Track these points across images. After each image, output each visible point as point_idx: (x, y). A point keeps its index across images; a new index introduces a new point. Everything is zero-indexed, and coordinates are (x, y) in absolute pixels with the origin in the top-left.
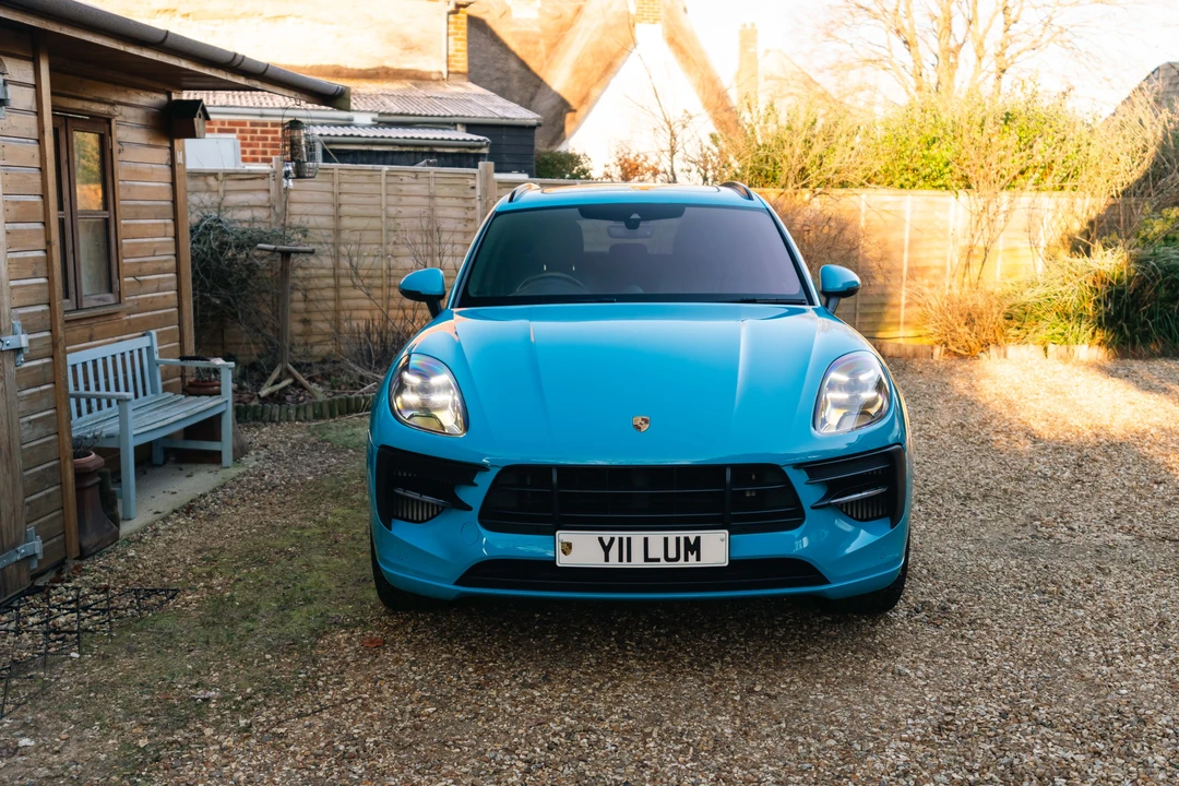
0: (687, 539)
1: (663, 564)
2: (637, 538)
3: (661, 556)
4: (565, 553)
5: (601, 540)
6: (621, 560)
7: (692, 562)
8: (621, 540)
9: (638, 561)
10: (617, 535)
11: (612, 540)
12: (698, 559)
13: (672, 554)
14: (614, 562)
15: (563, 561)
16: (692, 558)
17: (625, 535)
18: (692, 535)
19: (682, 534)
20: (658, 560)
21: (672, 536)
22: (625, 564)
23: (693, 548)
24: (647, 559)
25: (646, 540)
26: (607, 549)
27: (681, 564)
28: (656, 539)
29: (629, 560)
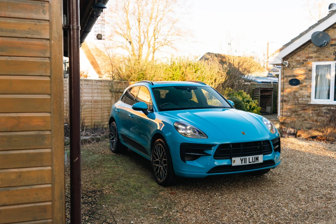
0: (256, 157)
1: (252, 163)
2: (247, 157)
3: (252, 162)
4: (234, 163)
5: (241, 159)
6: (245, 163)
7: (257, 162)
8: (245, 158)
9: (248, 163)
10: (244, 157)
11: (243, 158)
12: (258, 161)
13: (254, 161)
14: (243, 164)
15: (233, 164)
16: (257, 161)
17: (245, 157)
18: (257, 156)
19: (255, 156)
20: (251, 162)
21: (254, 156)
22: (245, 164)
23: (257, 159)
24: (249, 162)
25: (249, 158)
26: (242, 161)
27: (255, 163)
28: (251, 157)
29: (246, 163)
